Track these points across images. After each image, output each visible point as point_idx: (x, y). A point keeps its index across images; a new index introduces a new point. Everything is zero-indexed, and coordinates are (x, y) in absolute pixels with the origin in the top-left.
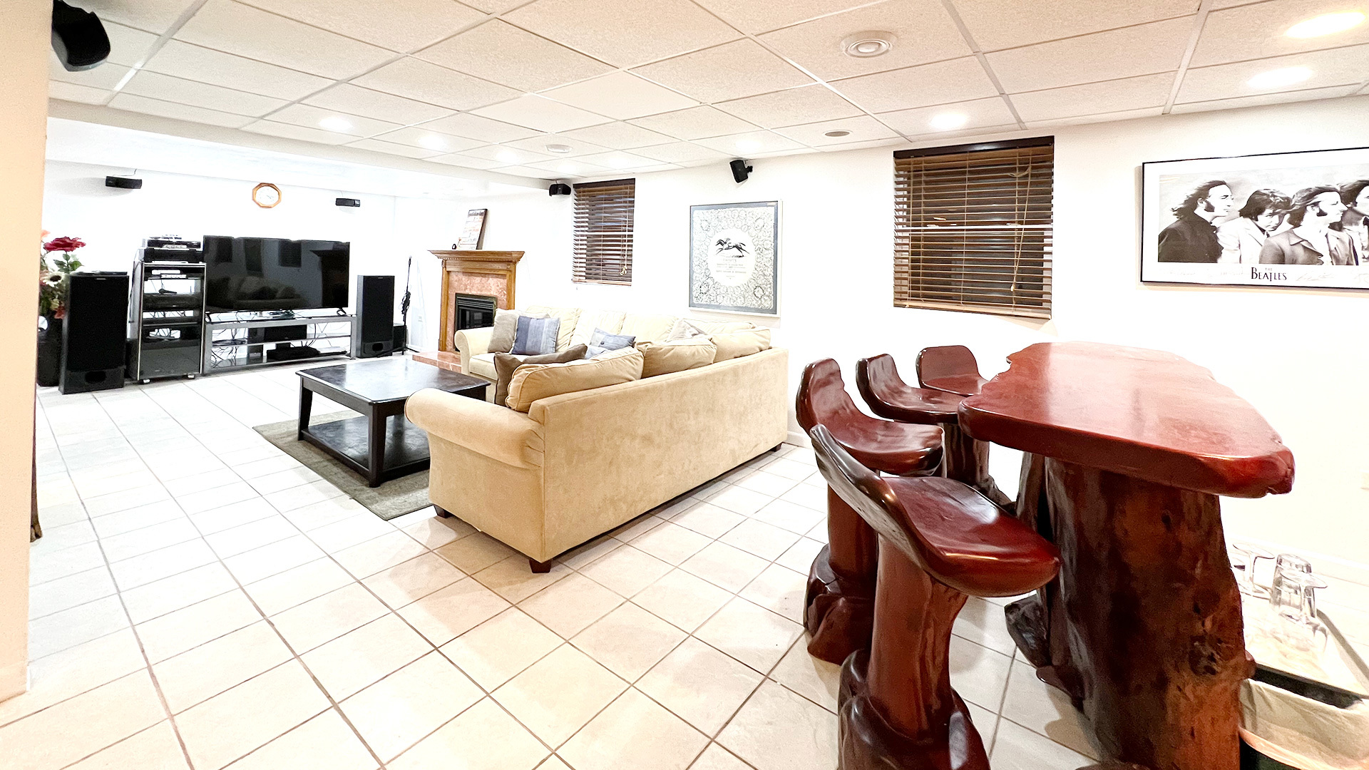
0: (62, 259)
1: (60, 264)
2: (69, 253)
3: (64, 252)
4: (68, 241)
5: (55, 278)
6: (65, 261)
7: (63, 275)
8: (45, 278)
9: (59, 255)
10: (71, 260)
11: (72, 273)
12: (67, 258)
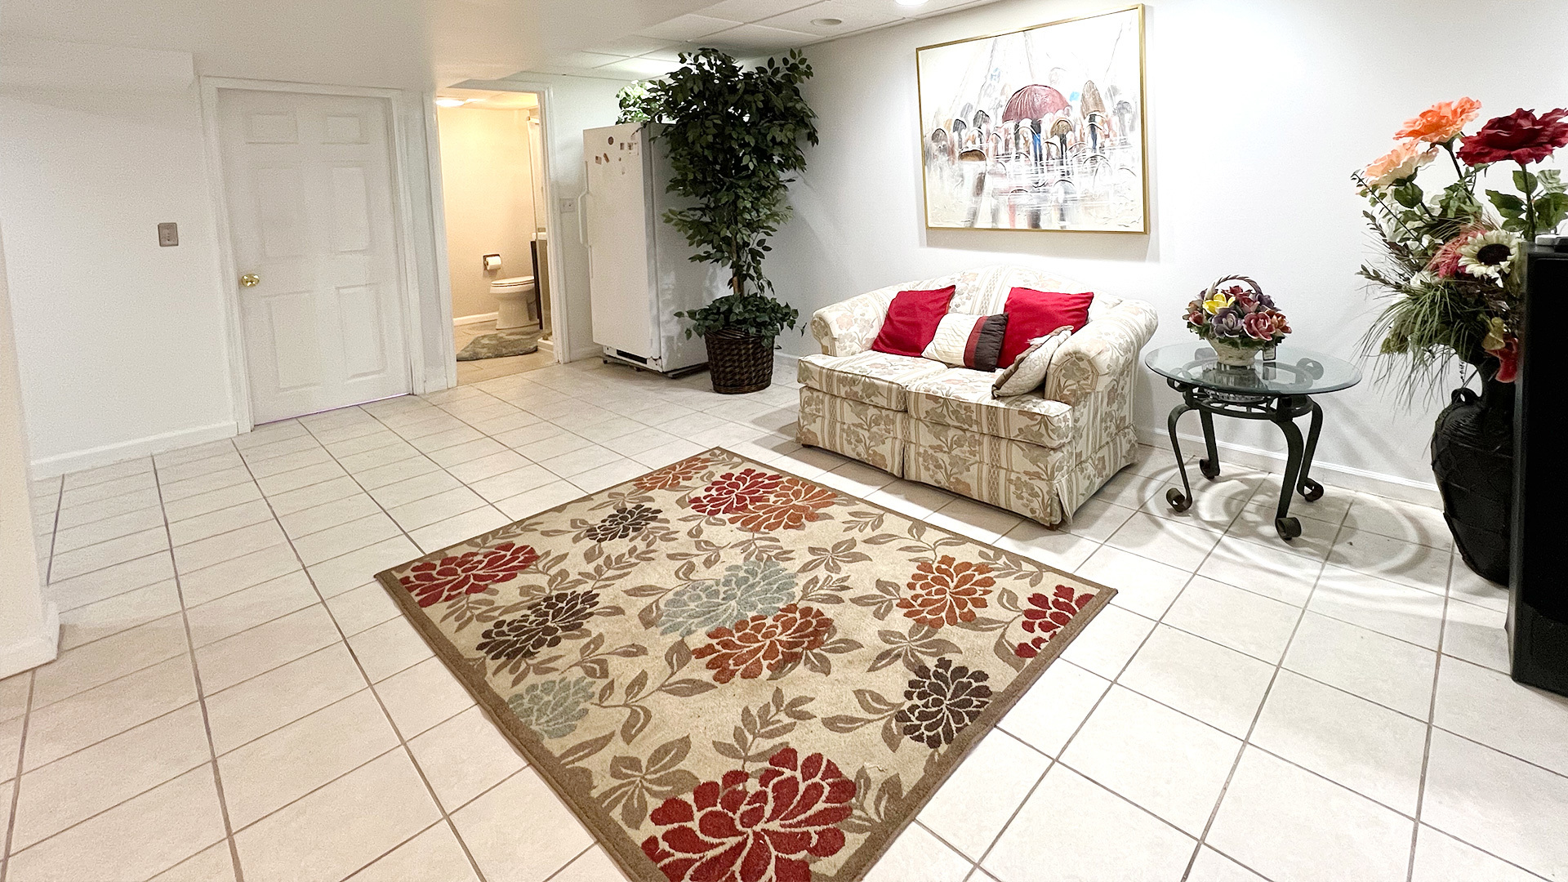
0: (1510, 189)
1: (1506, 203)
2: (1533, 168)
3: (1512, 165)
4: (1526, 125)
5: (1492, 254)
6: (1522, 196)
7: (1515, 240)
8: (1463, 250)
9: (1500, 175)
10: (1540, 191)
11: (1543, 237)
12: (1525, 181)
